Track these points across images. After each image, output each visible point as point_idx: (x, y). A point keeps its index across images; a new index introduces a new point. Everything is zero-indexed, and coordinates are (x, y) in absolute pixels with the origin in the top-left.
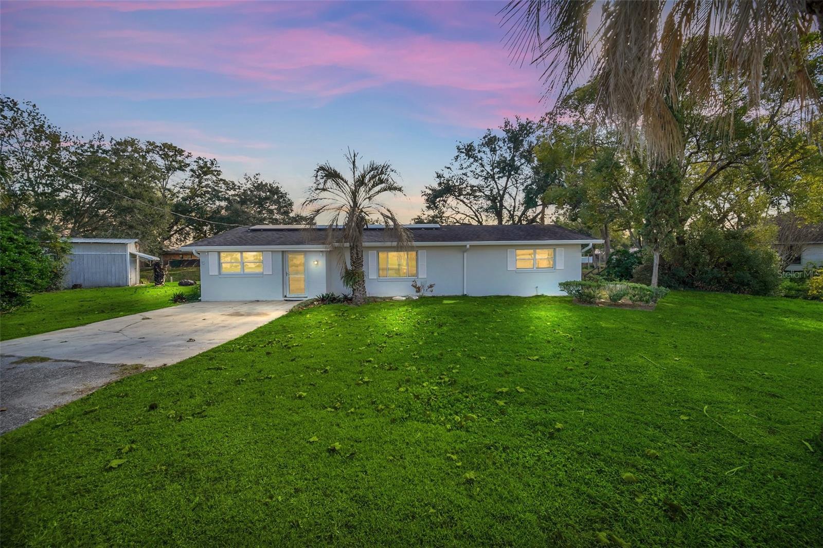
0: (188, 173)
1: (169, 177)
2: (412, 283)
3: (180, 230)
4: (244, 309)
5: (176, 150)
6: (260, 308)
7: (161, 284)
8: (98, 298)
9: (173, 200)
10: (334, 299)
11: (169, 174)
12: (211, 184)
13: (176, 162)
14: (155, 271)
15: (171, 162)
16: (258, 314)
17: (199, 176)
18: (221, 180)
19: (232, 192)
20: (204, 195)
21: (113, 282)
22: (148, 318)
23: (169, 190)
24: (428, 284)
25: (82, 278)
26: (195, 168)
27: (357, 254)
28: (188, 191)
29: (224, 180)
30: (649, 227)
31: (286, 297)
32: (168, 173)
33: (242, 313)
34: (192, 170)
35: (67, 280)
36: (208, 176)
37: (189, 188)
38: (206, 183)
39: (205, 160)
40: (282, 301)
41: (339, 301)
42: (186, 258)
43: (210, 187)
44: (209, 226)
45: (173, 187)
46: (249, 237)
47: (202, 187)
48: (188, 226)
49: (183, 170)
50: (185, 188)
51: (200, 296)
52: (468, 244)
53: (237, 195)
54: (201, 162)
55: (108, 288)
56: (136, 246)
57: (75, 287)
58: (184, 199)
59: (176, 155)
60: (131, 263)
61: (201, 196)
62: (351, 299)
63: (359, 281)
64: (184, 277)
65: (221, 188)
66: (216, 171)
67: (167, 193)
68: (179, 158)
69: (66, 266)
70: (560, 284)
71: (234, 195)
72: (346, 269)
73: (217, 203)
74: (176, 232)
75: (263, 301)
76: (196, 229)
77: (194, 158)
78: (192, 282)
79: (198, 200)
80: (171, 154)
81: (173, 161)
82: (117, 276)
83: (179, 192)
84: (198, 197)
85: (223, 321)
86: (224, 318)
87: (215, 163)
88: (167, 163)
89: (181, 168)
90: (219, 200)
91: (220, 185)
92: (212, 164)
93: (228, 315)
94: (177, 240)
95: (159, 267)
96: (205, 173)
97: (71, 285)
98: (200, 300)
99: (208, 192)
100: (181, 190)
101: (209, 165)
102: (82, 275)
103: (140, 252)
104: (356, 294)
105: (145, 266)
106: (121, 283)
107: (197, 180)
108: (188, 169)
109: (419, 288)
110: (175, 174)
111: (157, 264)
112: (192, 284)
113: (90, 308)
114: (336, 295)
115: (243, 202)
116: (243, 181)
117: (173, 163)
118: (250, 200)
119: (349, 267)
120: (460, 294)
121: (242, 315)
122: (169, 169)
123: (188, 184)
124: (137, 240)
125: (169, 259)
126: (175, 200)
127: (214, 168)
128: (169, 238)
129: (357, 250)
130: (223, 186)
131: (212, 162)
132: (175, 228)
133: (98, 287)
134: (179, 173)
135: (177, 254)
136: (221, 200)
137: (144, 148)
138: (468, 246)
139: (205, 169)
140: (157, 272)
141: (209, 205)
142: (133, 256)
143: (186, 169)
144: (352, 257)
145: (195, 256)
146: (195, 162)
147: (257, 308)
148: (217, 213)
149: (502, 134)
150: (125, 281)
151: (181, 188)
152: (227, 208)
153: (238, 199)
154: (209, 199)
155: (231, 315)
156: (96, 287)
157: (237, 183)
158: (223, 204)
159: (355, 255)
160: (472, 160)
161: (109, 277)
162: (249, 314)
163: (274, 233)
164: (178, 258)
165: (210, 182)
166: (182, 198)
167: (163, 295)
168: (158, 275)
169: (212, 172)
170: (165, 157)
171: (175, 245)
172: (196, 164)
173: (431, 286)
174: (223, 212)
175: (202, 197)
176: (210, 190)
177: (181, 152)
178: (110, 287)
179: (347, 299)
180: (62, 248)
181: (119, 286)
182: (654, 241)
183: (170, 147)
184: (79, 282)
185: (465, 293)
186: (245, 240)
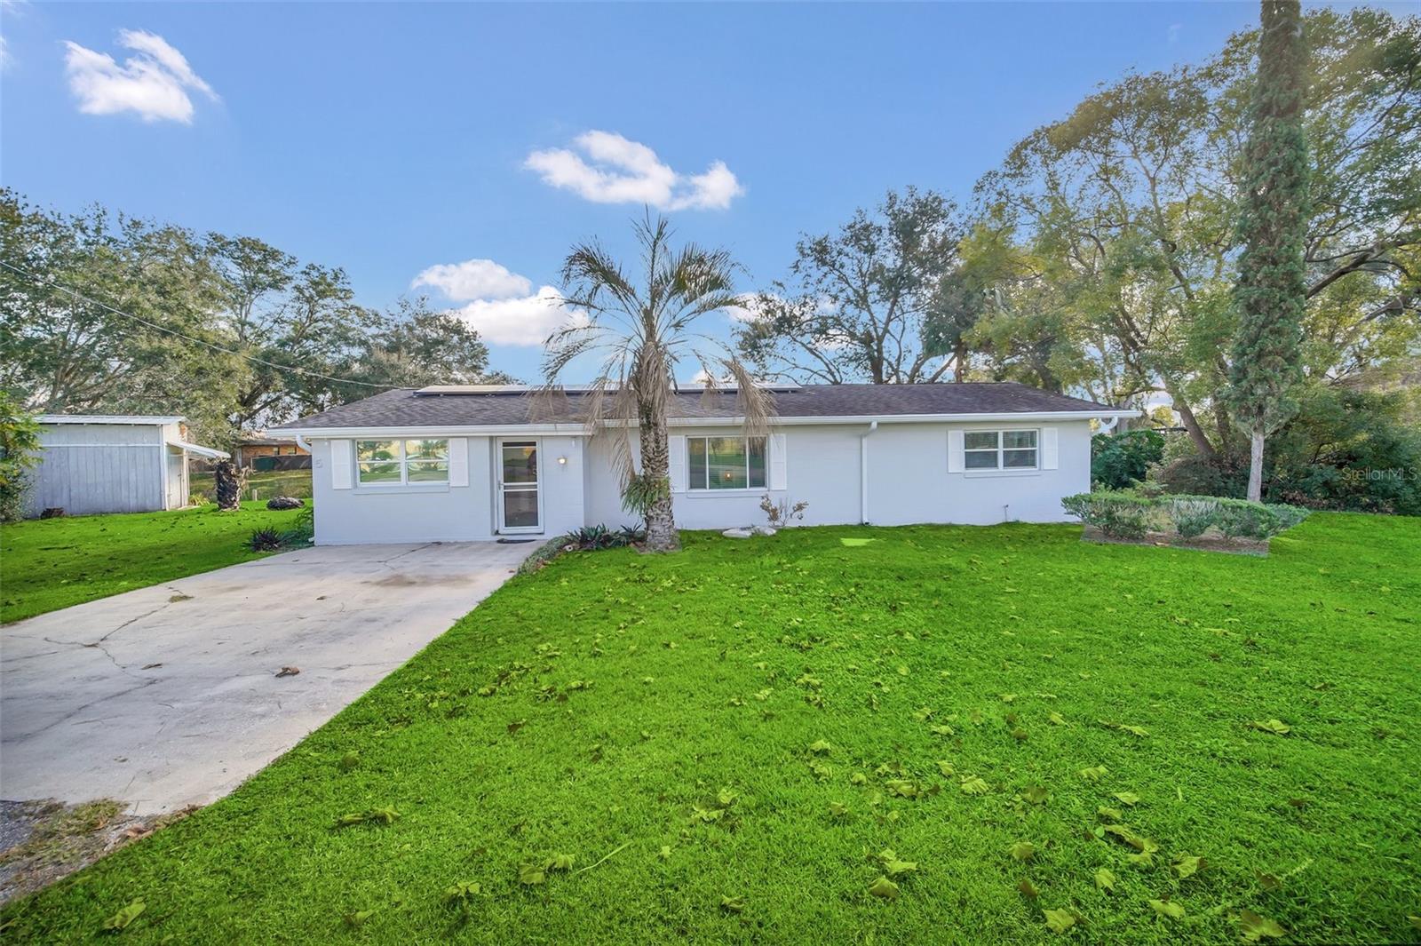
0: (289, 292)
1: (251, 301)
2: (760, 502)
3: (273, 401)
4: (412, 566)
5: (265, 251)
6: (446, 563)
7: (231, 505)
8: (88, 539)
9: (259, 344)
10: (609, 538)
11: (253, 296)
12: (333, 316)
13: (267, 272)
14: (219, 479)
15: (256, 272)
16: (449, 580)
17: (309, 300)
18: (353, 307)
19: (374, 330)
20: (320, 335)
21: (133, 503)
22: (185, 598)
23: (251, 325)
24: (795, 504)
25: (65, 495)
26: (303, 283)
27: (657, 441)
28: (289, 328)
29: (358, 309)
30: (1244, 383)
31: (497, 533)
32: (250, 293)
33: (410, 576)
34: (297, 288)
35: (31, 500)
36: (328, 301)
37: (290, 323)
38: (324, 312)
39: (322, 271)
40: (490, 543)
41: (618, 543)
42: (284, 453)
43: (330, 321)
44: (329, 395)
45: (260, 322)
46: (417, 409)
47: (316, 321)
48: (287, 394)
49: (279, 289)
50: (283, 322)
51: (311, 534)
52: (874, 419)
53: (383, 335)
54: (315, 274)
55: (120, 517)
56: (182, 432)
57: (48, 514)
58: (282, 344)
59: (266, 261)
60: (170, 464)
61: (314, 337)
62: (643, 539)
63: (660, 499)
64: (279, 490)
65: (352, 322)
66: (342, 291)
67: (248, 331)
68: (272, 266)
69: (27, 471)
70: (1065, 500)
71: (377, 336)
72: (633, 473)
73: (345, 350)
74: (266, 404)
75: (448, 544)
76: (303, 399)
77: (302, 267)
78: (296, 500)
79: (308, 344)
80: (257, 257)
81: (260, 270)
82: (140, 490)
83: (270, 330)
84: (307, 338)
85: (367, 601)
86: (370, 592)
87: (341, 276)
88: (247, 274)
89: (275, 285)
90: (348, 344)
91: (350, 317)
92: (336, 278)
93: (378, 584)
94: (267, 421)
95: (227, 471)
96: (322, 295)
97: (40, 510)
98: (312, 544)
99: (327, 331)
100: (276, 326)
101: (329, 280)
102: (65, 491)
103: (189, 441)
104: (655, 528)
105: (200, 470)
106: (149, 505)
107: (306, 307)
108: (288, 287)
109: (775, 511)
110: (265, 297)
111: (223, 467)
112: (295, 506)
113: (58, 569)
114: (611, 530)
115: (393, 348)
116: (397, 309)
117: (261, 275)
118: (407, 345)
119: (639, 470)
120: (855, 522)
121: (411, 583)
122: (253, 286)
123: (289, 314)
124: (183, 419)
125: (251, 454)
126: (264, 346)
127: (338, 286)
128: (251, 416)
129: (656, 434)
130: (357, 319)
131: (336, 275)
132: (264, 397)
133: (99, 513)
134: (271, 294)
135: (268, 446)
136: (353, 345)
137: (203, 244)
138: (874, 425)
139: (322, 286)
140: (224, 482)
141: (329, 354)
142: (175, 450)
143: (285, 286)
144: (645, 448)
145: (303, 450)
146: (302, 272)
147: (440, 561)
148: (343, 370)
149: (884, 221)
150: (157, 499)
151: (275, 322)
152: (362, 361)
153: (386, 343)
154: (329, 342)
155: (385, 583)
156: (94, 514)
157: (383, 314)
158: (357, 352)
159: (653, 445)
160: (826, 269)
161: (124, 493)
162: (426, 581)
163: (468, 400)
164: (271, 453)
165: (331, 312)
166: (278, 341)
167: (233, 530)
168: (224, 489)
169: (334, 293)
170: (245, 262)
171: (262, 429)
172: (304, 277)
173: (800, 507)
174: (356, 367)
175: (315, 340)
176: (331, 326)
177: (274, 255)
178: (125, 513)
179: (633, 538)
180: (20, 433)
181: (145, 511)
182: (1255, 410)
183: (255, 245)
184: (57, 505)
185: (865, 520)
186: (410, 415)
